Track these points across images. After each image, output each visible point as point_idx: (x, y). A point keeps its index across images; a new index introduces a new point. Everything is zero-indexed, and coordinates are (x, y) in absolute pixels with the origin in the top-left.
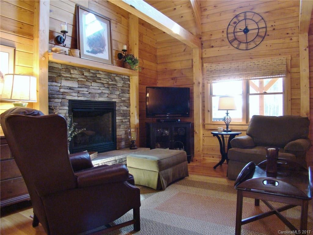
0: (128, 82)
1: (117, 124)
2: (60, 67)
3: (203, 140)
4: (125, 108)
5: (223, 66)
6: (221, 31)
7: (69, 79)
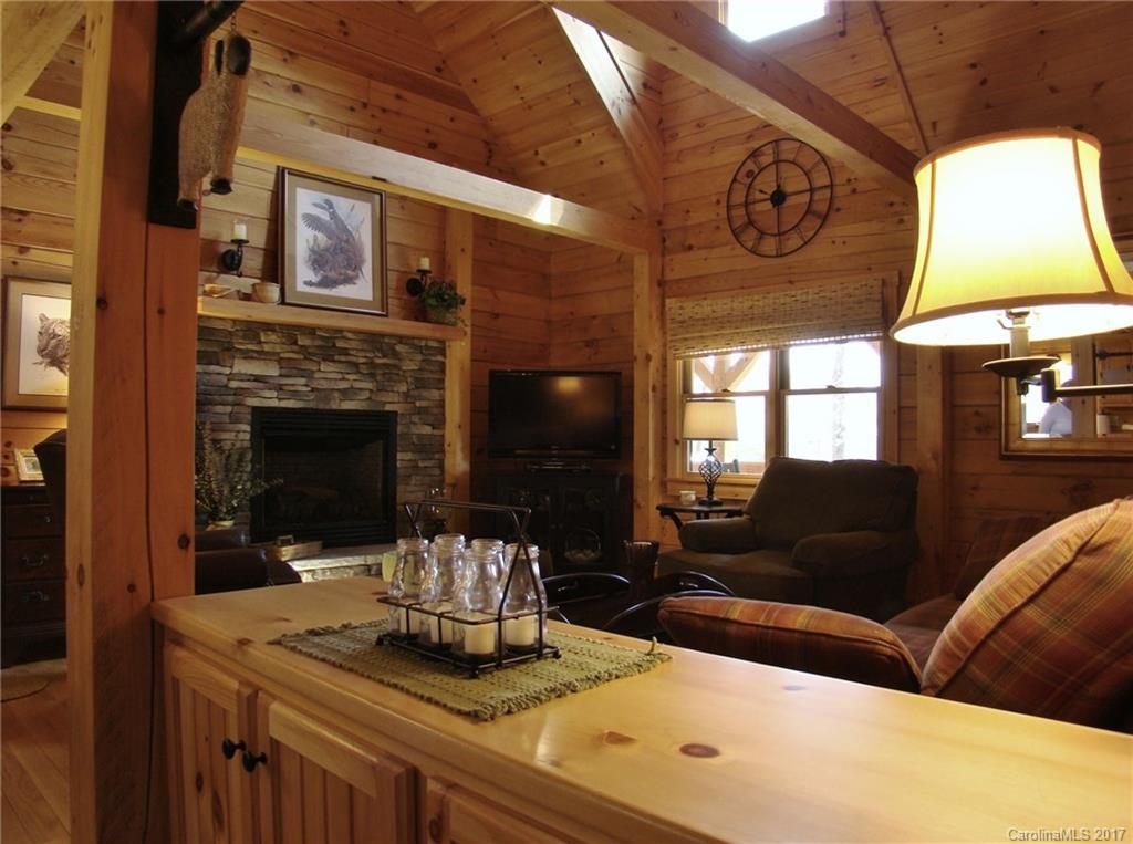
0: (440, 358)
1: (400, 472)
2: (229, 327)
3: (663, 528)
4: (427, 430)
5: (711, 305)
6: (714, 199)
7: (255, 355)
